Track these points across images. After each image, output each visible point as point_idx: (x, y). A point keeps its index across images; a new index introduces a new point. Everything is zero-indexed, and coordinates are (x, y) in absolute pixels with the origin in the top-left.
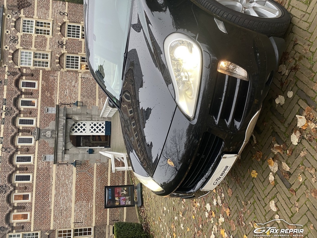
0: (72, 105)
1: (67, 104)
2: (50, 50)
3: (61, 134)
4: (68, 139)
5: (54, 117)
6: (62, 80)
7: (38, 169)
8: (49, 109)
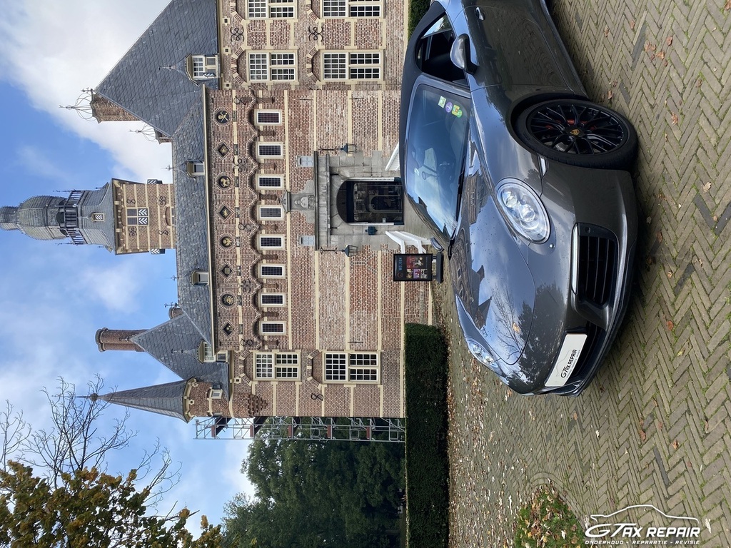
0: (338, 151)
1: (331, 150)
2: (297, 47)
3: (323, 202)
4: (335, 211)
5: (311, 173)
6: (321, 107)
7: (292, 257)
8: (303, 159)
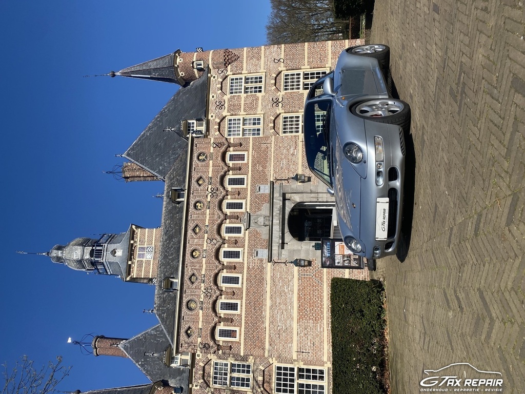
0: (290, 181)
1: (284, 180)
2: (263, 112)
3: (277, 221)
4: (287, 229)
5: (267, 199)
6: (278, 148)
7: (248, 268)
8: (261, 188)
